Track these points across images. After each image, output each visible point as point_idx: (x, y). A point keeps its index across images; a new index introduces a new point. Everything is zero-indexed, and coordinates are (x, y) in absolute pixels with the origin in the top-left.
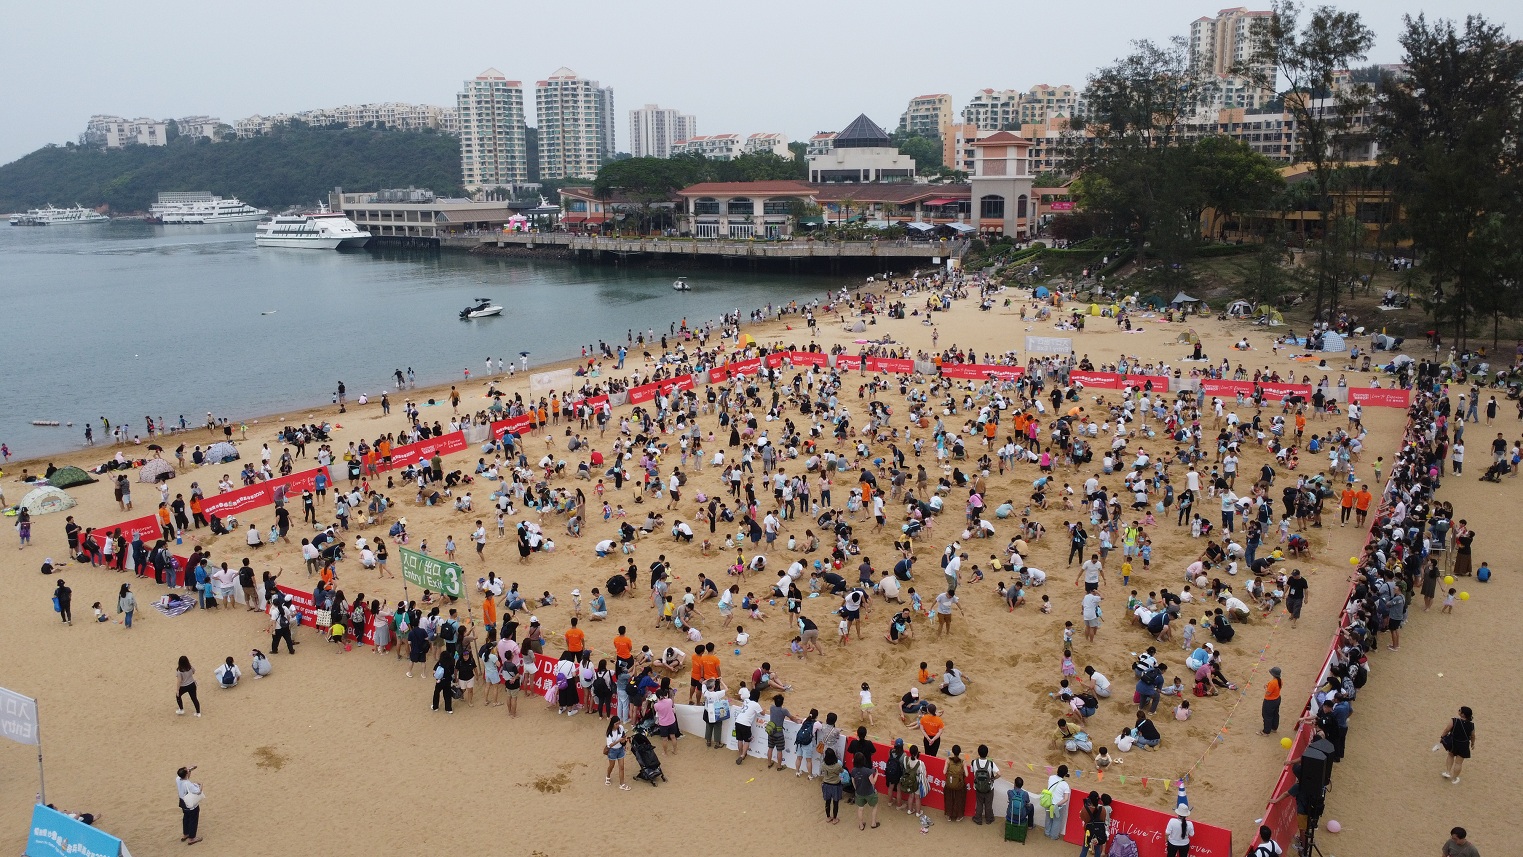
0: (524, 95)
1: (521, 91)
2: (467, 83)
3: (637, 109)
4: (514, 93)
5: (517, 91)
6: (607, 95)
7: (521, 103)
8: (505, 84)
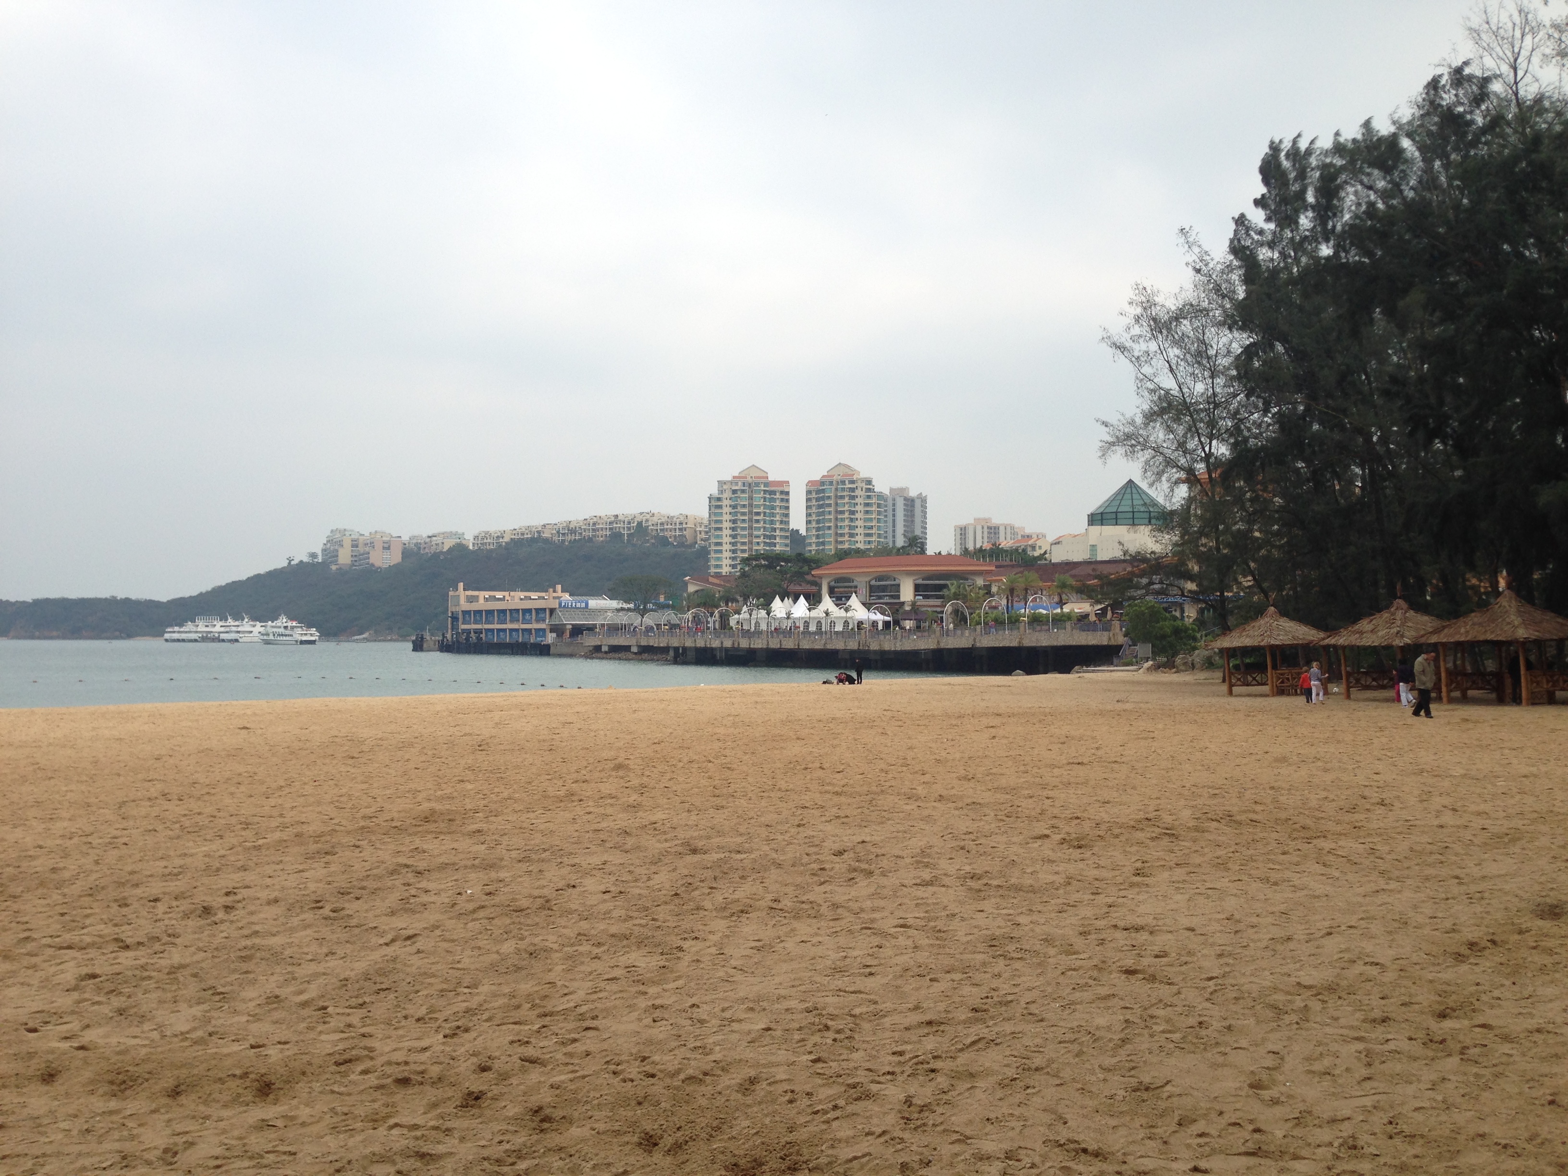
0: (792, 497)
1: (787, 493)
2: (721, 483)
3: (963, 522)
4: (778, 496)
5: (782, 493)
6: (918, 504)
7: (787, 508)
8: (766, 484)
